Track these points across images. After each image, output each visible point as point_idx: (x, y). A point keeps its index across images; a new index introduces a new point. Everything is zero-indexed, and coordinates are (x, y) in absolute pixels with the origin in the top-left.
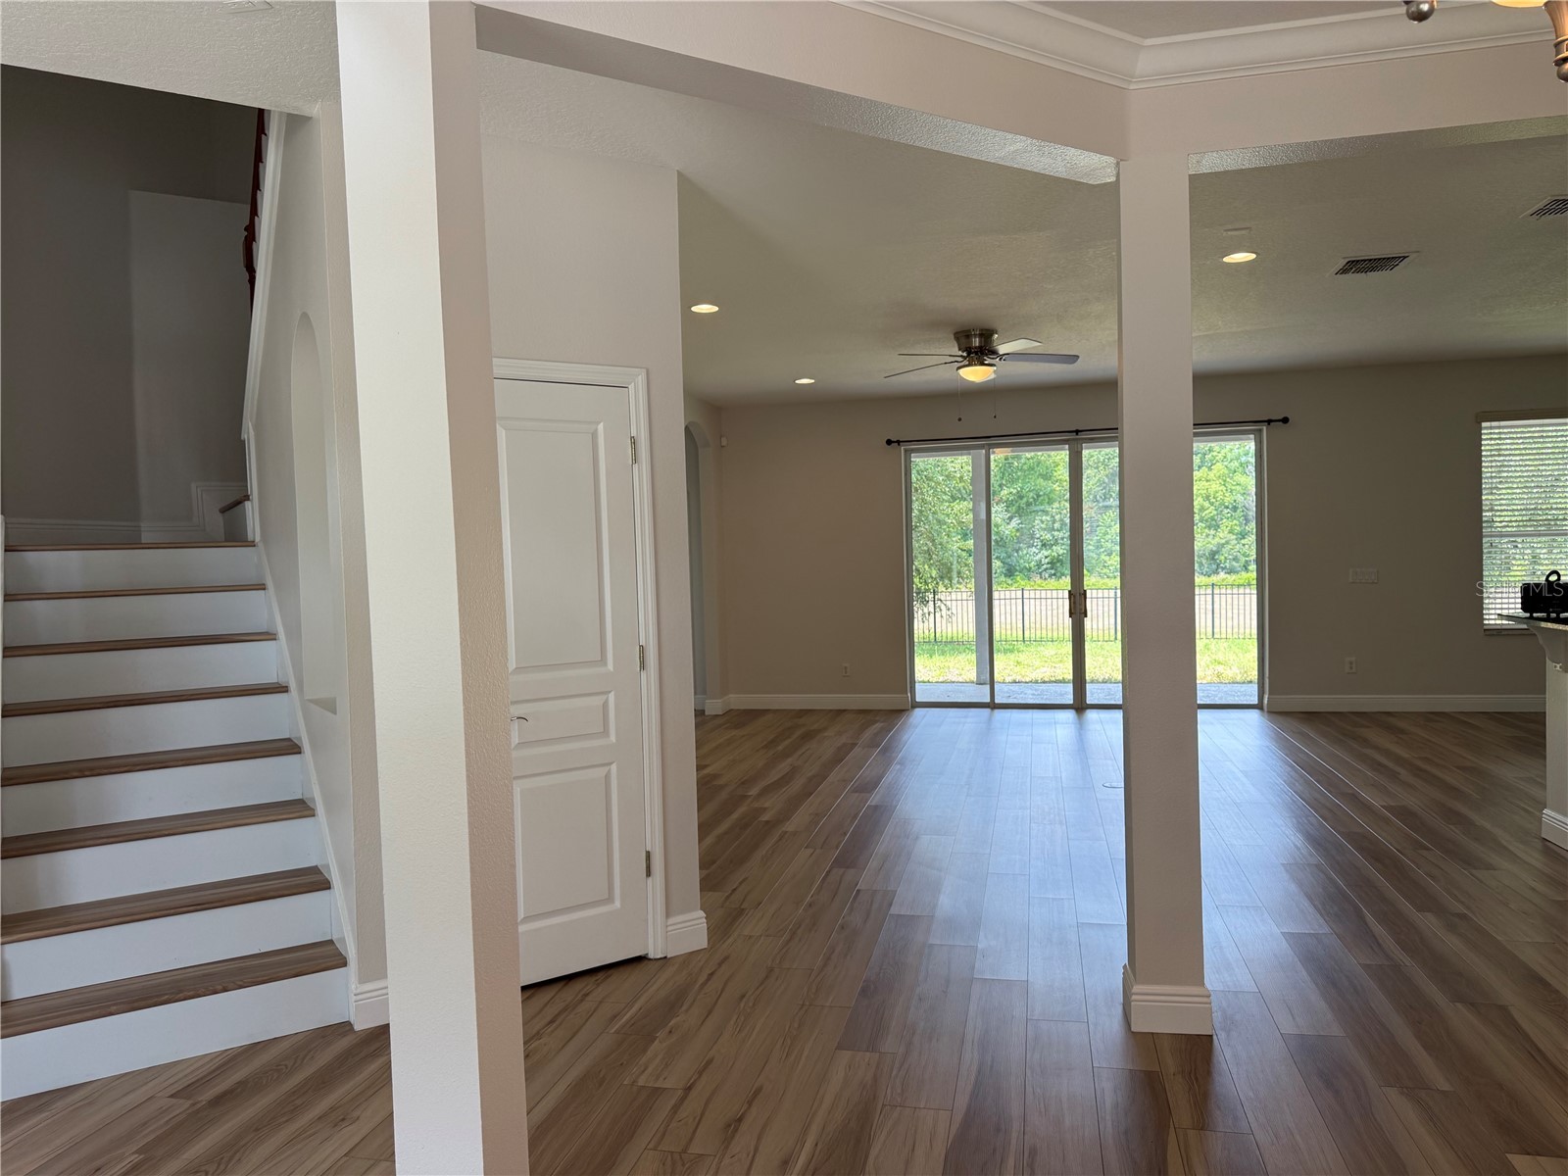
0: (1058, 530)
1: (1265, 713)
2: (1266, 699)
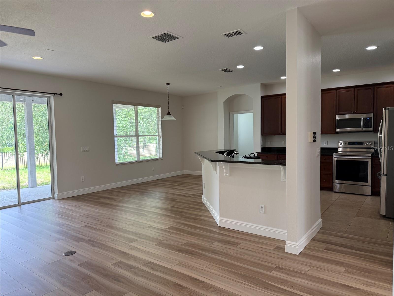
1: (57, 200)
2: (56, 195)
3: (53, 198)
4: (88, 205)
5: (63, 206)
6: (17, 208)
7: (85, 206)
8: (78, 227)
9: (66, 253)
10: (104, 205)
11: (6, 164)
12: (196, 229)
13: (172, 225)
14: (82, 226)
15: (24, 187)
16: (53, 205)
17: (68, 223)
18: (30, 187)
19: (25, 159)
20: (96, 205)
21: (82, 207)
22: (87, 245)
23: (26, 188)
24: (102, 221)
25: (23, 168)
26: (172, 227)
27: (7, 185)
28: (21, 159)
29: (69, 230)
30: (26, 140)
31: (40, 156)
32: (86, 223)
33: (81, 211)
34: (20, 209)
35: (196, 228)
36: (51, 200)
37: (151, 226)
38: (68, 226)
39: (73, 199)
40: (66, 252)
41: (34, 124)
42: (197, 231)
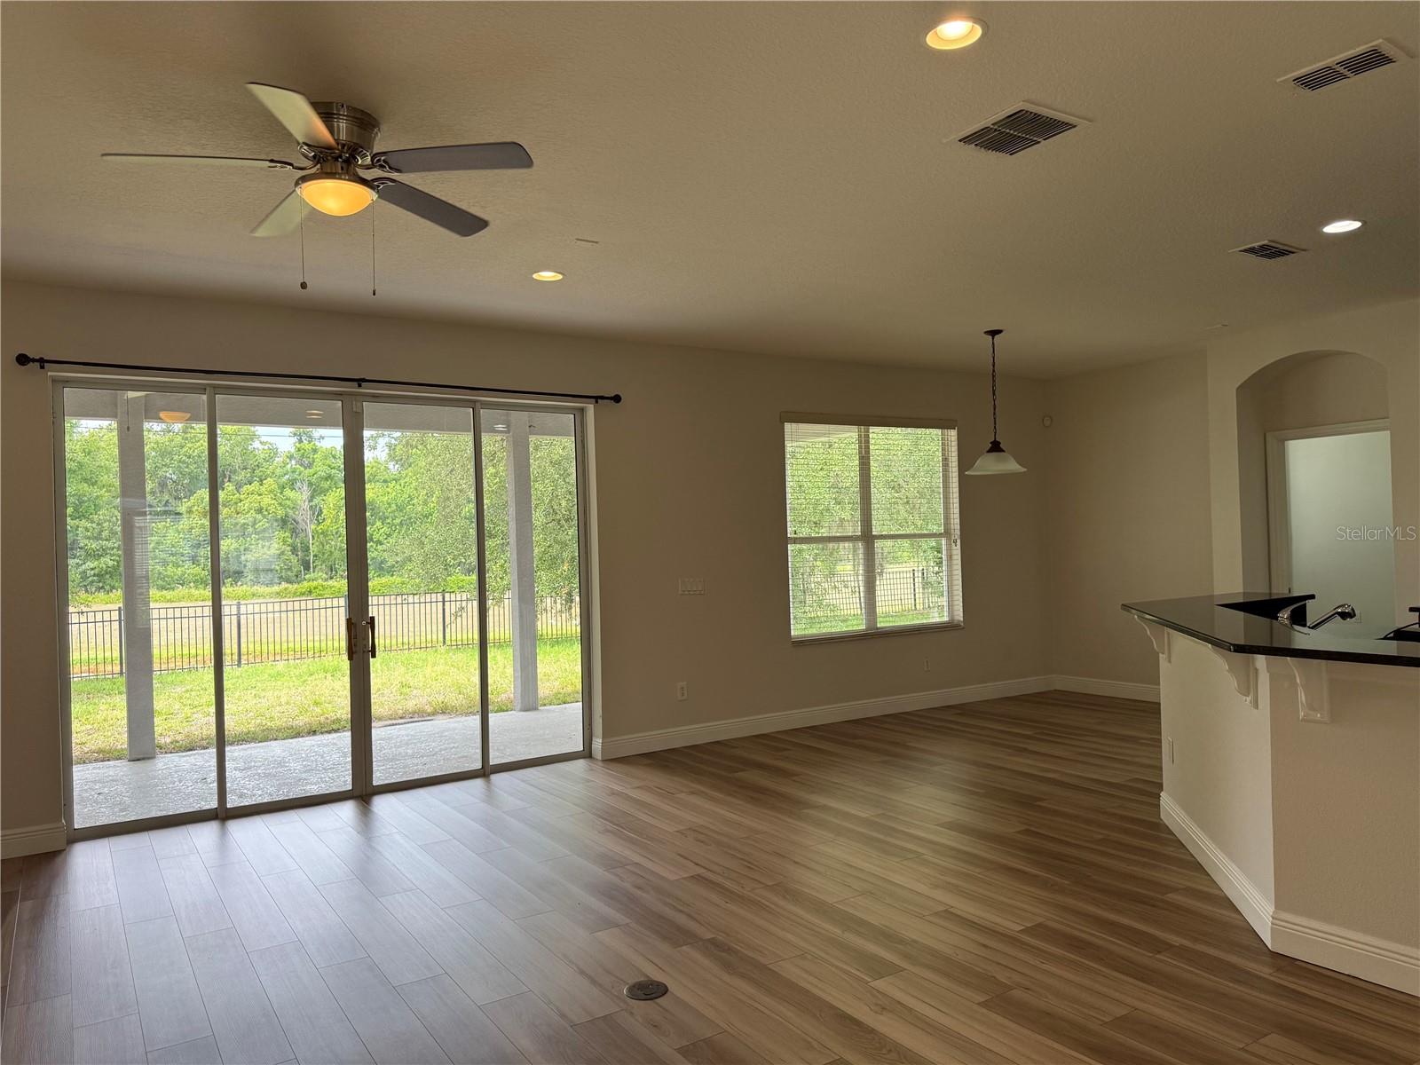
0: (107, 540)
1: (600, 763)
2: (597, 743)
3: (587, 754)
4: (703, 792)
5: (619, 788)
6: (478, 783)
7: (693, 793)
8: (672, 877)
9: (634, 986)
10: (758, 796)
11: (454, 626)
12: (1159, 952)
13: (1041, 920)
14: (685, 876)
15: (500, 707)
16: (588, 781)
17: (637, 858)
18: (519, 707)
19: (507, 613)
20: (730, 795)
21: (682, 796)
22: (706, 962)
23: (507, 711)
24: (756, 863)
25: (500, 645)
26: (1040, 925)
27: (454, 698)
28: (496, 613)
29: (639, 888)
30: (511, 553)
31: (549, 605)
32: (697, 864)
33: (678, 812)
34: (488, 787)
35: (1158, 946)
36: (581, 763)
37: (952, 910)
38: (636, 870)
39: (649, 762)
40: (632, 981)
41: (534, 503)
42: (1166, 963)
